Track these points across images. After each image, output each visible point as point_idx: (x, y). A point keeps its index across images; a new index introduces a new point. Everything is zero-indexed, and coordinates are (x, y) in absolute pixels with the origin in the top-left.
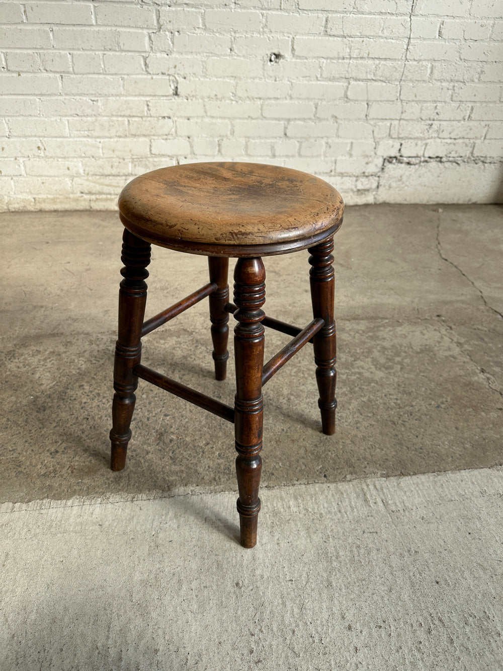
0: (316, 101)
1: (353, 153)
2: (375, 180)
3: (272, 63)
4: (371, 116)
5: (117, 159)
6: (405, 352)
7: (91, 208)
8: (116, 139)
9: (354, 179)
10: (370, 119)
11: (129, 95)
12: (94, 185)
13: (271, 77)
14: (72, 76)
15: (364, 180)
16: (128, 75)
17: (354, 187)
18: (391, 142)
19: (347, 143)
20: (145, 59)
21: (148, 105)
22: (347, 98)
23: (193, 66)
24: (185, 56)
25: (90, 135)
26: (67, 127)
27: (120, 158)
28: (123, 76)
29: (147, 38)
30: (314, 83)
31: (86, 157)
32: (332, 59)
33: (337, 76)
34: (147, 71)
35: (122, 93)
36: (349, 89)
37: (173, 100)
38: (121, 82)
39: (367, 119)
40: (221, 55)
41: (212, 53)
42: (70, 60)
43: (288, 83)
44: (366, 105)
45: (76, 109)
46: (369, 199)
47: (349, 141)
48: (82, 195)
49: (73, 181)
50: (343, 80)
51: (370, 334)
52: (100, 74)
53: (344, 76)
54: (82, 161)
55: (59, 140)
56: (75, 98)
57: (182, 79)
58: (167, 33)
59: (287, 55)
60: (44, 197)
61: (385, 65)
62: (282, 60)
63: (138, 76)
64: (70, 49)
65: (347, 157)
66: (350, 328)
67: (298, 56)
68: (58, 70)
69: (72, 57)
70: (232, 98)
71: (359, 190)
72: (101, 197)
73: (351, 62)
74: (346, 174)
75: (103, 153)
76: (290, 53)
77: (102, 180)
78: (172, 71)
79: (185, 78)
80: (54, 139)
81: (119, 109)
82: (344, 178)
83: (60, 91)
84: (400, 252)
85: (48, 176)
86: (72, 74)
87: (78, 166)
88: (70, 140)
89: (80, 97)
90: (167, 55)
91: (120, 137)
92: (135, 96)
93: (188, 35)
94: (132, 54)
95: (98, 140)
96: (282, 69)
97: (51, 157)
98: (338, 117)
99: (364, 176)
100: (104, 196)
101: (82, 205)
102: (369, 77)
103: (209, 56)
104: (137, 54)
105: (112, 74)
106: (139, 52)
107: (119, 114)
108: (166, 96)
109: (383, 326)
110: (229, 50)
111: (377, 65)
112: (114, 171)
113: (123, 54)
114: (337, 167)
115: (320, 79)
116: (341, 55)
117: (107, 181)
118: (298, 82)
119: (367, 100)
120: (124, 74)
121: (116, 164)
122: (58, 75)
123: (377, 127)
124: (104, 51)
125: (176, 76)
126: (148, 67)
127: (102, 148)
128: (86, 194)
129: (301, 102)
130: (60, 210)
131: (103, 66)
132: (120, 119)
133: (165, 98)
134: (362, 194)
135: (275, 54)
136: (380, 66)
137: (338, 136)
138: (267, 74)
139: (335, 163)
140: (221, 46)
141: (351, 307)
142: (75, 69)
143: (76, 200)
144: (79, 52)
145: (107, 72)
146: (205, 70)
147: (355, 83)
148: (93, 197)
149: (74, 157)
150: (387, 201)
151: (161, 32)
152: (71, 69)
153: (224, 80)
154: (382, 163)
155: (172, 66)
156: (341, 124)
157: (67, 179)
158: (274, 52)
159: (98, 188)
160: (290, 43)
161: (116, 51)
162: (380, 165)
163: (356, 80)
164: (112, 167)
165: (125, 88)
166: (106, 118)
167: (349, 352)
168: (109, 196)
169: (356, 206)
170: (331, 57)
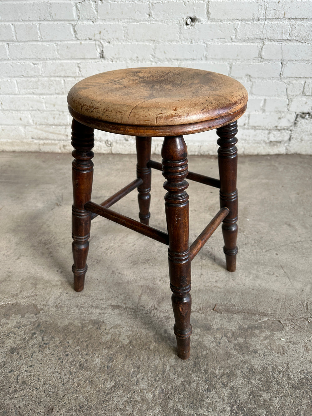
0: (231, 61)
1: (267, 109)
2: (287, 133)
3: (188, 26)
4: (285, 75)
5: (58, 112)
6: (278, 383)
7: (40, 150)
8: (55, 96)
9: (267, 132)
10: (284, 78)
11: (63, 59)
12: (42, 132)
13: (187, 40)
14: (17, 44)
15: (276, 133)
16: (61, 41)
17: (266, 139)
18: (304, 99)
19: (261, 100)
20: (74, 26)
21: (79, 67)
22: (261, 58)
23: (116, 32)
24: (108, 23)
25: (35, 92)
26: (16, 86)
27: (59, 111)
28: (57, 42)
29: (74, 8)
30: (229, 44)
31: (33, 110)
32: (247, 20)
33: (252, 37)
34: (76, 37)
35: (57, 57)
36: (264, 49)
37: (100, 62)
38: (56, 47)
39: (281, 78)
40: (140, 20)
41: (132, 19)
42: (13, 30)
43: (204, 44)
44: (281, 65)
45: (21, 72)
46: (282, 150)
47: (262, 98)
48: (33, 140)
49: (25, 129)
50: (258, 41)
51: (241, 340)
52: (38, 41)
53: (258, 37)
54: (31, 113)
55: (11, 96)
56: (20, 62)
57: (107, 44)
58: (91, 2)
59: (203, 18)
60: (5, 140)
61: (301, 25)
62: (197, 23)
63: (69, 42)
64: (12, 21)
65: (261, 113)
66: (219, 326)
67: (212, 19)
68: (4, 39)
69: (15, 27)
70: (152, 59)
71: (271, 142)
72: (47, 142)
73: (266, 23)
74: (259, 128)
75: (46, 107)
76: (205, 16)
77: (47, 129)
78: (97, 37)
79: (109, 43)
80: (7, 96)
81: (55, 71)
82: (258, 131)
83: (8, 57)
84: (302, 213)
85: (6, 125)
86: (15, 42)
87: (28, 117)
88: (20, 96)
89: (24, 61)
90: (93, 22)
91: (58, 94)
92: (68, 59)
93: (110, 3)
94: (63, 22)
95: (42, 97)
96: (198, 31)
97: (7, 110)
98: (252, 75)
99: (276, 129)
100: (50, 142)
101: (33, 148)
102: (284, 37)
103: (130, 22)
104: (67, 23)
105: (48, 41)
106: (68, 20)
107: (56, 75)
108: (94, 59)
109: (259, 327)
110: (148, 16)
111: (293, 25)
112: (56, 122)
113: (56, 23)
114: (250, 121)
115: (235, 40)
116: (256, 17)
117: (52, 129)
118: (213, 44)
119: (281, 60)
120: (58, 41)
121: (57, 116)
122: (5, 44)
123: (291, 85)
124: (39, 21)
125: (101, 41)
126: (77, 34)
127: (45, 103)
128: (36, 139)
129: (216, 62)
130: (17, 151)
131: (39, 34)
132: (57, 79)
133: (93, 61)
134: (274, 145)
135: (191, 18)
136: (296, 26)
137: (252, 94)
138: (183, 37)
139: (249, 117)
140: (140, 12)
141: (228, 292)
142: (17, 37)
143: (29, 144)
144: (19, 23)
145: (44, 40)
146: (126, 35)
147: (270, 43)
148: (41, 142)
149: (24, 110)
150: (299, 152)
151: (86, 2)
152: (15, 37)
153: (144, 44)
154: (295, 119)
155: (97, 32)
156: (255, 82)
157: (20, 127)
158: (189, 16)
159: (45, 135)
160: (205, 7)
161: (49, 21)
162: (293, 120)
163: (271, 40)
164: (54, 118)
165: (59, 52)
166: (46, 79)
167: (206, 371)
168: (53, 142)
169: (268, 155)
170: (246, 18)
